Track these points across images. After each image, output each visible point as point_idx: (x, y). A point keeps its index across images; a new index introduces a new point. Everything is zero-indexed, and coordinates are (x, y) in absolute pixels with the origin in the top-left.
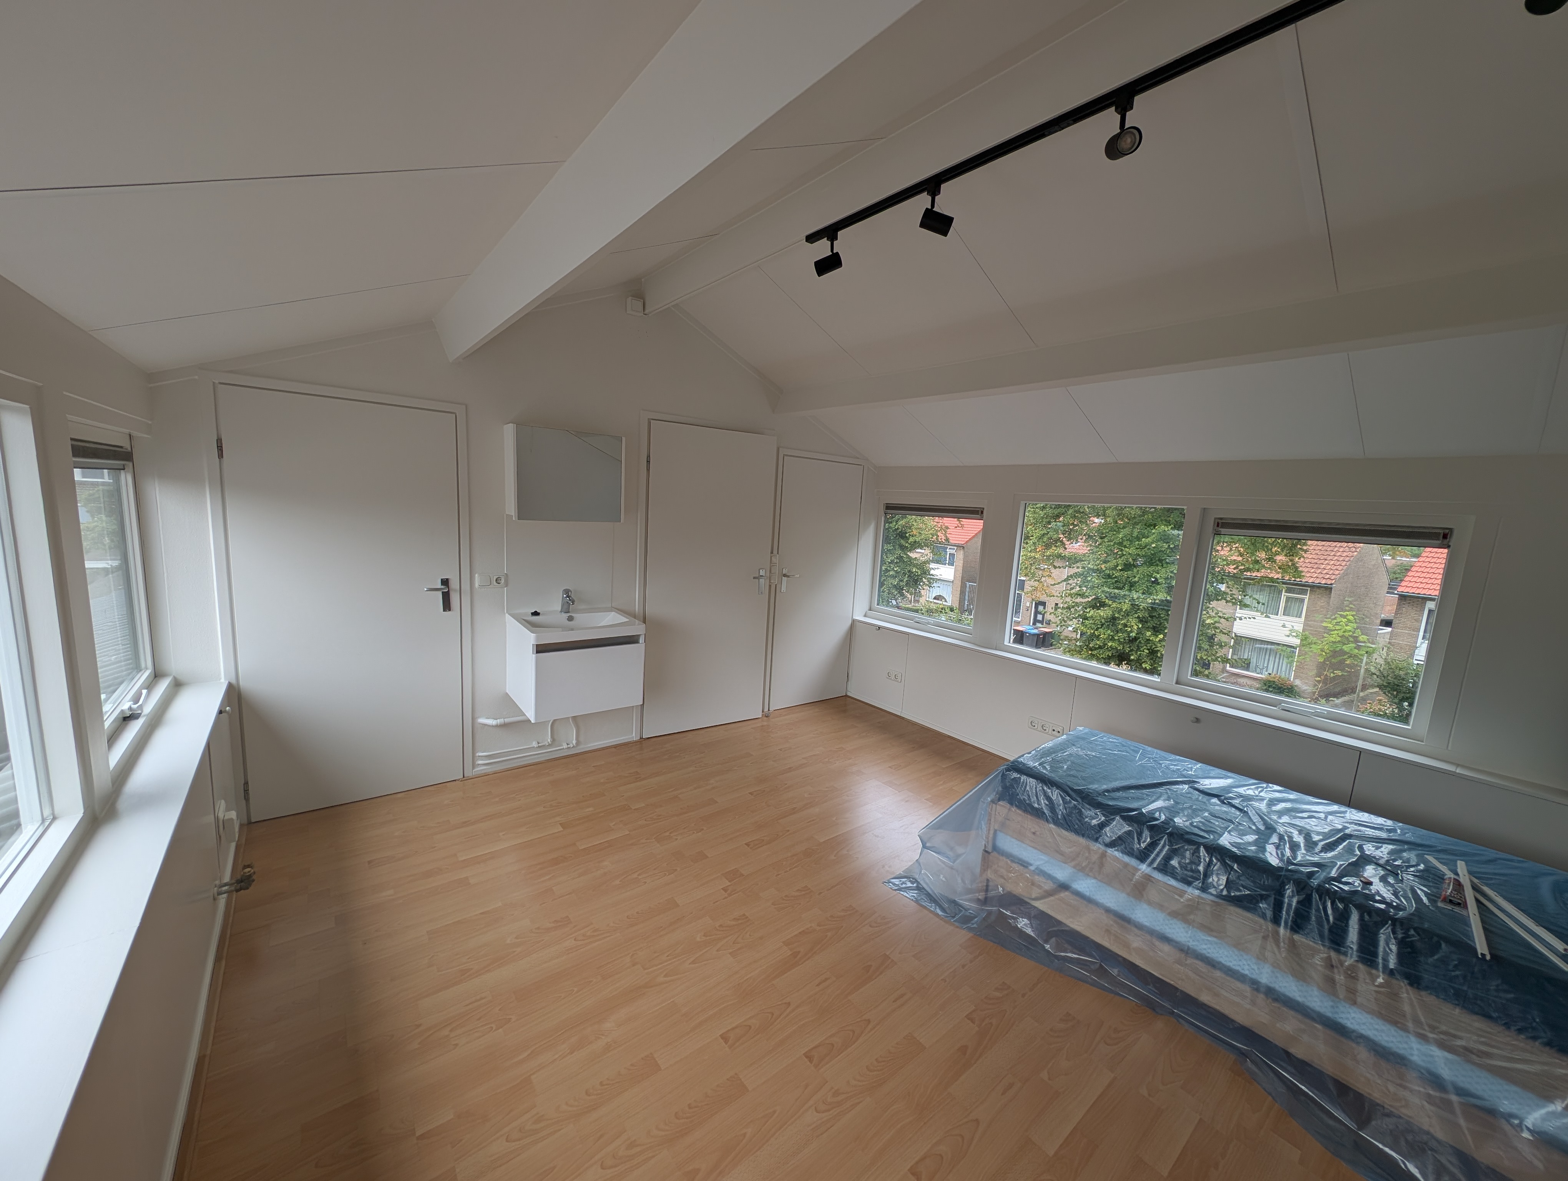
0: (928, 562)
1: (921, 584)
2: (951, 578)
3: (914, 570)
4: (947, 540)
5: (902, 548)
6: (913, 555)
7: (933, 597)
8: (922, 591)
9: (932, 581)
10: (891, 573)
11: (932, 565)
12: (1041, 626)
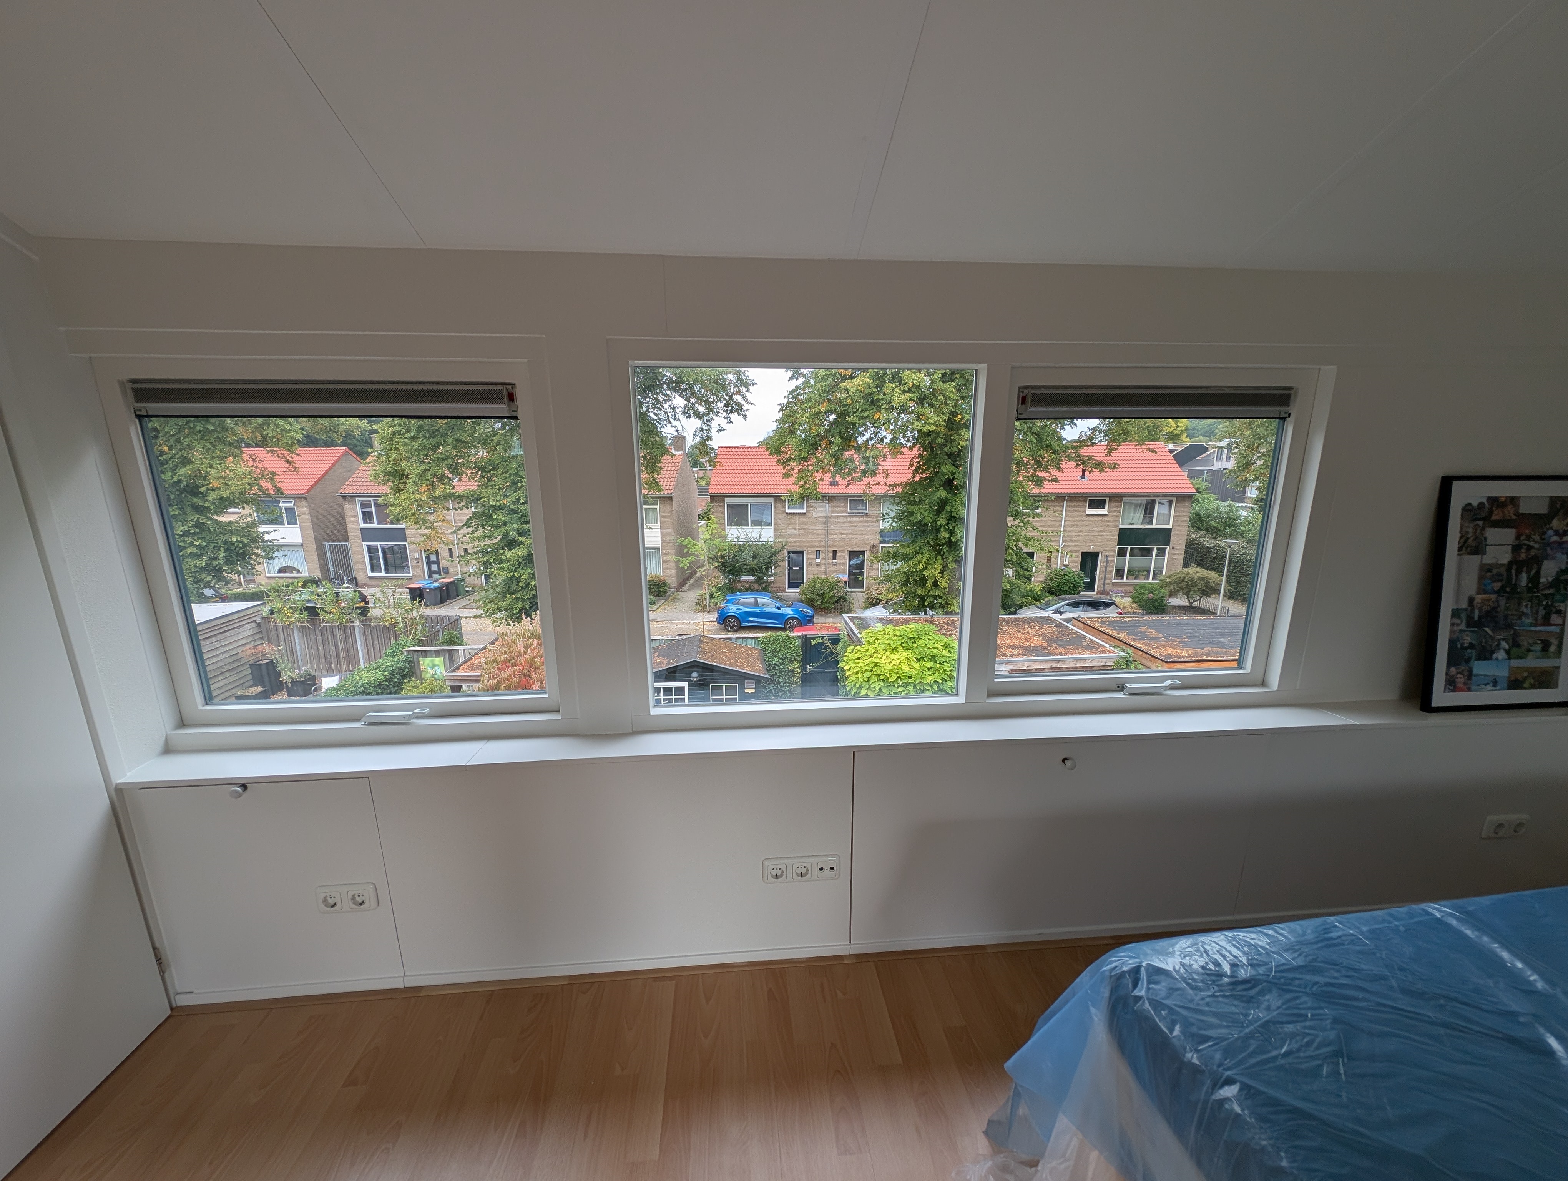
0: (252, 525)
1: (253, 557)
2: (299, 541)
3: (235, 539)
4: (278, 490)
5: (200, 510)
6: (224, 519)
7: (277, 570)
8: (257, 567)
9: (270, 550)
10: (189, 551)
11: (262, 528)
12: (439, 577)
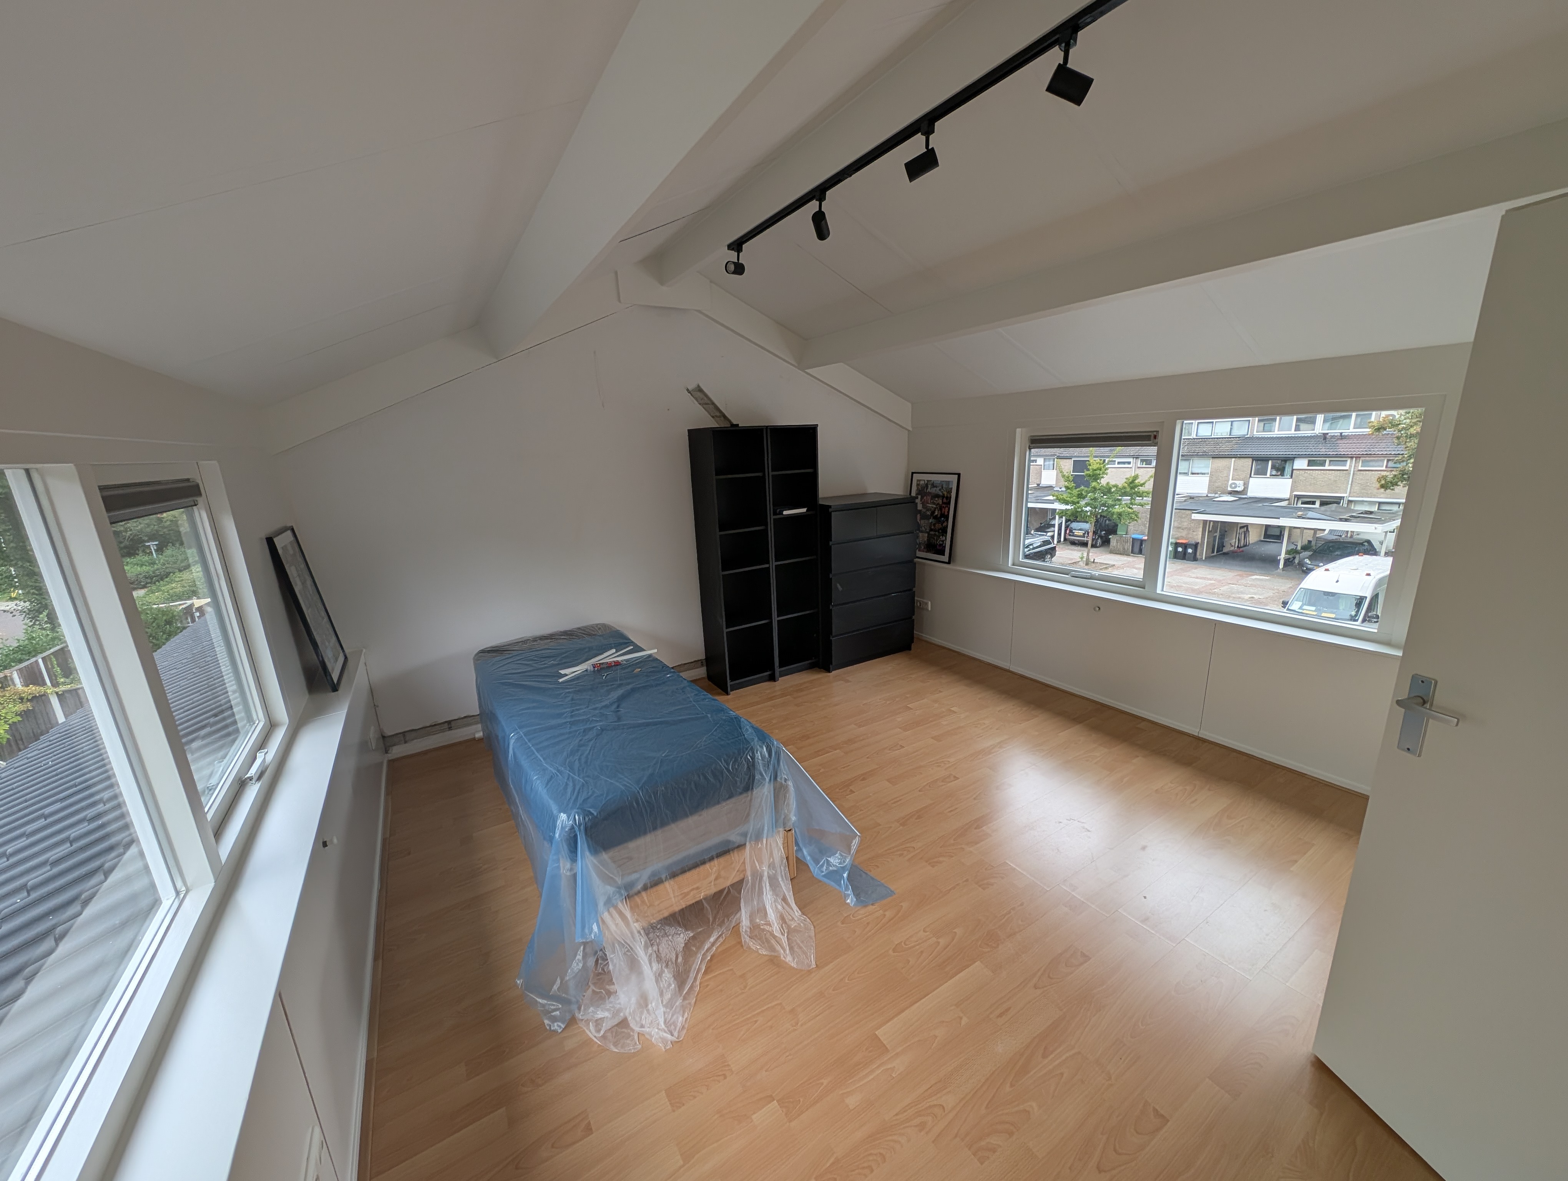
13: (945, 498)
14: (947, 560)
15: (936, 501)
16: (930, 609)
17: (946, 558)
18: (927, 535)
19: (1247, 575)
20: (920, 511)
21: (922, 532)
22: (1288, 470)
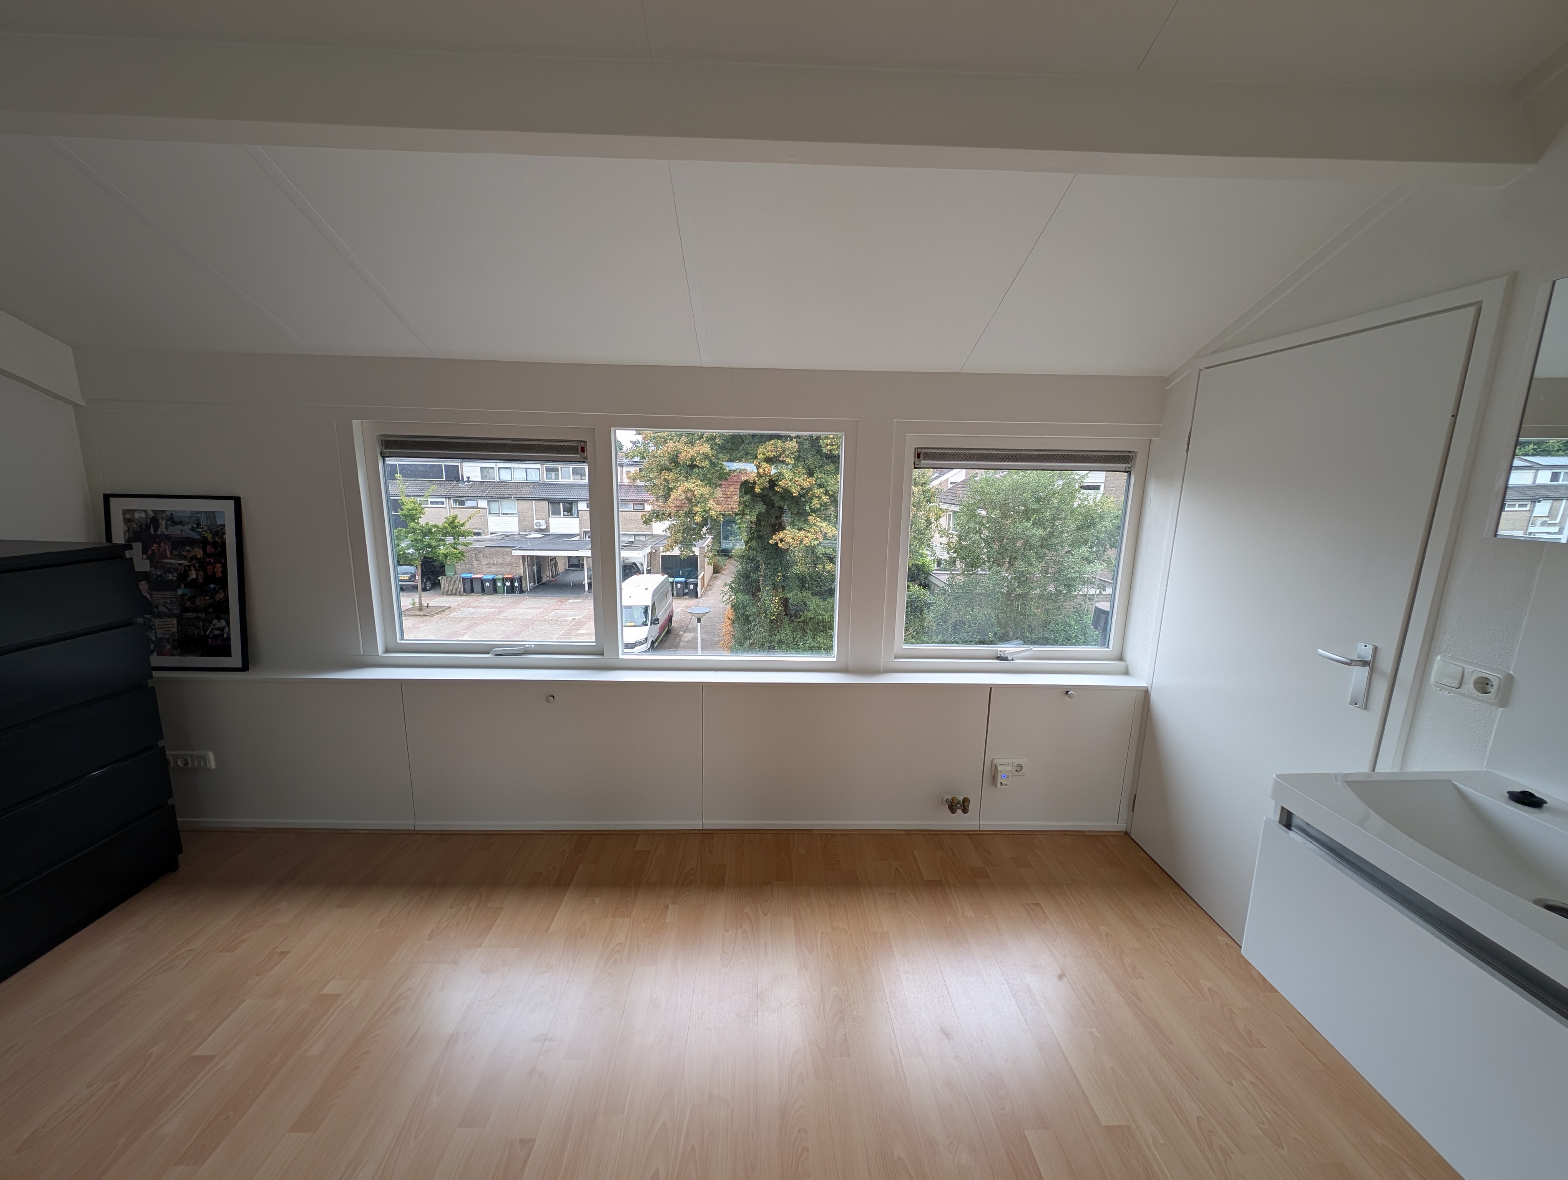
13: (209, 547)
14: (239, 664)
15: (188, 551)
16: (213, 765)
17: (235, 660)
18: (175, 621)
19: (565, 599)
20: (145, 576)
21: (160, 615)
22: (574, 511)
